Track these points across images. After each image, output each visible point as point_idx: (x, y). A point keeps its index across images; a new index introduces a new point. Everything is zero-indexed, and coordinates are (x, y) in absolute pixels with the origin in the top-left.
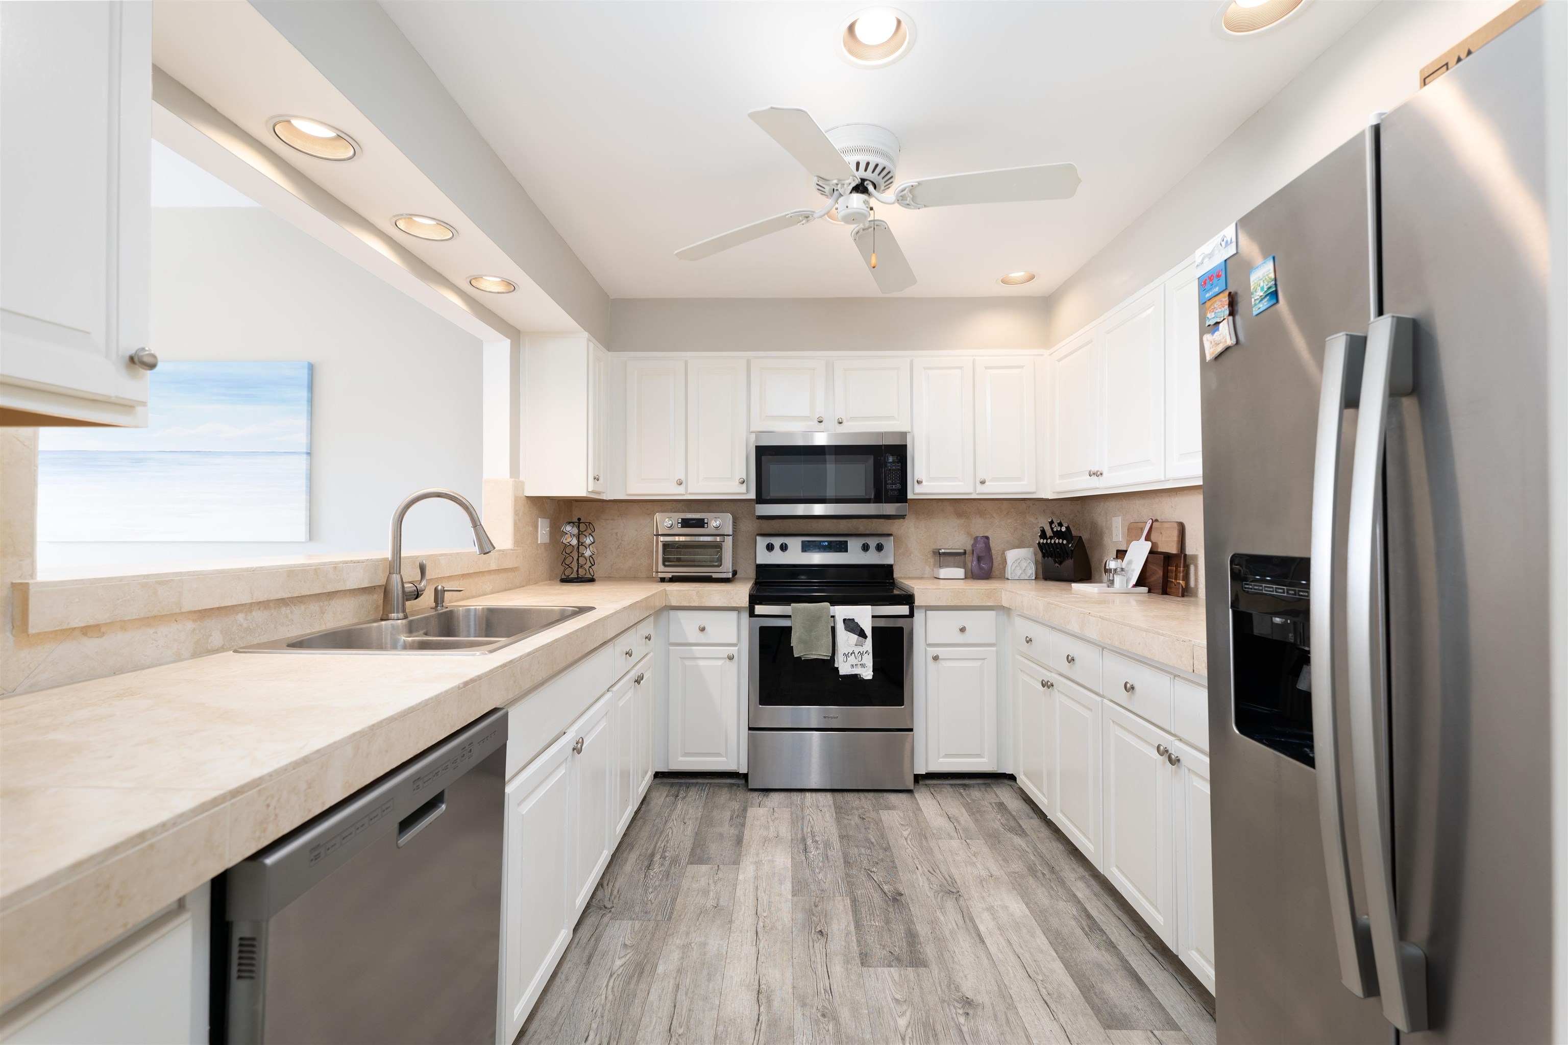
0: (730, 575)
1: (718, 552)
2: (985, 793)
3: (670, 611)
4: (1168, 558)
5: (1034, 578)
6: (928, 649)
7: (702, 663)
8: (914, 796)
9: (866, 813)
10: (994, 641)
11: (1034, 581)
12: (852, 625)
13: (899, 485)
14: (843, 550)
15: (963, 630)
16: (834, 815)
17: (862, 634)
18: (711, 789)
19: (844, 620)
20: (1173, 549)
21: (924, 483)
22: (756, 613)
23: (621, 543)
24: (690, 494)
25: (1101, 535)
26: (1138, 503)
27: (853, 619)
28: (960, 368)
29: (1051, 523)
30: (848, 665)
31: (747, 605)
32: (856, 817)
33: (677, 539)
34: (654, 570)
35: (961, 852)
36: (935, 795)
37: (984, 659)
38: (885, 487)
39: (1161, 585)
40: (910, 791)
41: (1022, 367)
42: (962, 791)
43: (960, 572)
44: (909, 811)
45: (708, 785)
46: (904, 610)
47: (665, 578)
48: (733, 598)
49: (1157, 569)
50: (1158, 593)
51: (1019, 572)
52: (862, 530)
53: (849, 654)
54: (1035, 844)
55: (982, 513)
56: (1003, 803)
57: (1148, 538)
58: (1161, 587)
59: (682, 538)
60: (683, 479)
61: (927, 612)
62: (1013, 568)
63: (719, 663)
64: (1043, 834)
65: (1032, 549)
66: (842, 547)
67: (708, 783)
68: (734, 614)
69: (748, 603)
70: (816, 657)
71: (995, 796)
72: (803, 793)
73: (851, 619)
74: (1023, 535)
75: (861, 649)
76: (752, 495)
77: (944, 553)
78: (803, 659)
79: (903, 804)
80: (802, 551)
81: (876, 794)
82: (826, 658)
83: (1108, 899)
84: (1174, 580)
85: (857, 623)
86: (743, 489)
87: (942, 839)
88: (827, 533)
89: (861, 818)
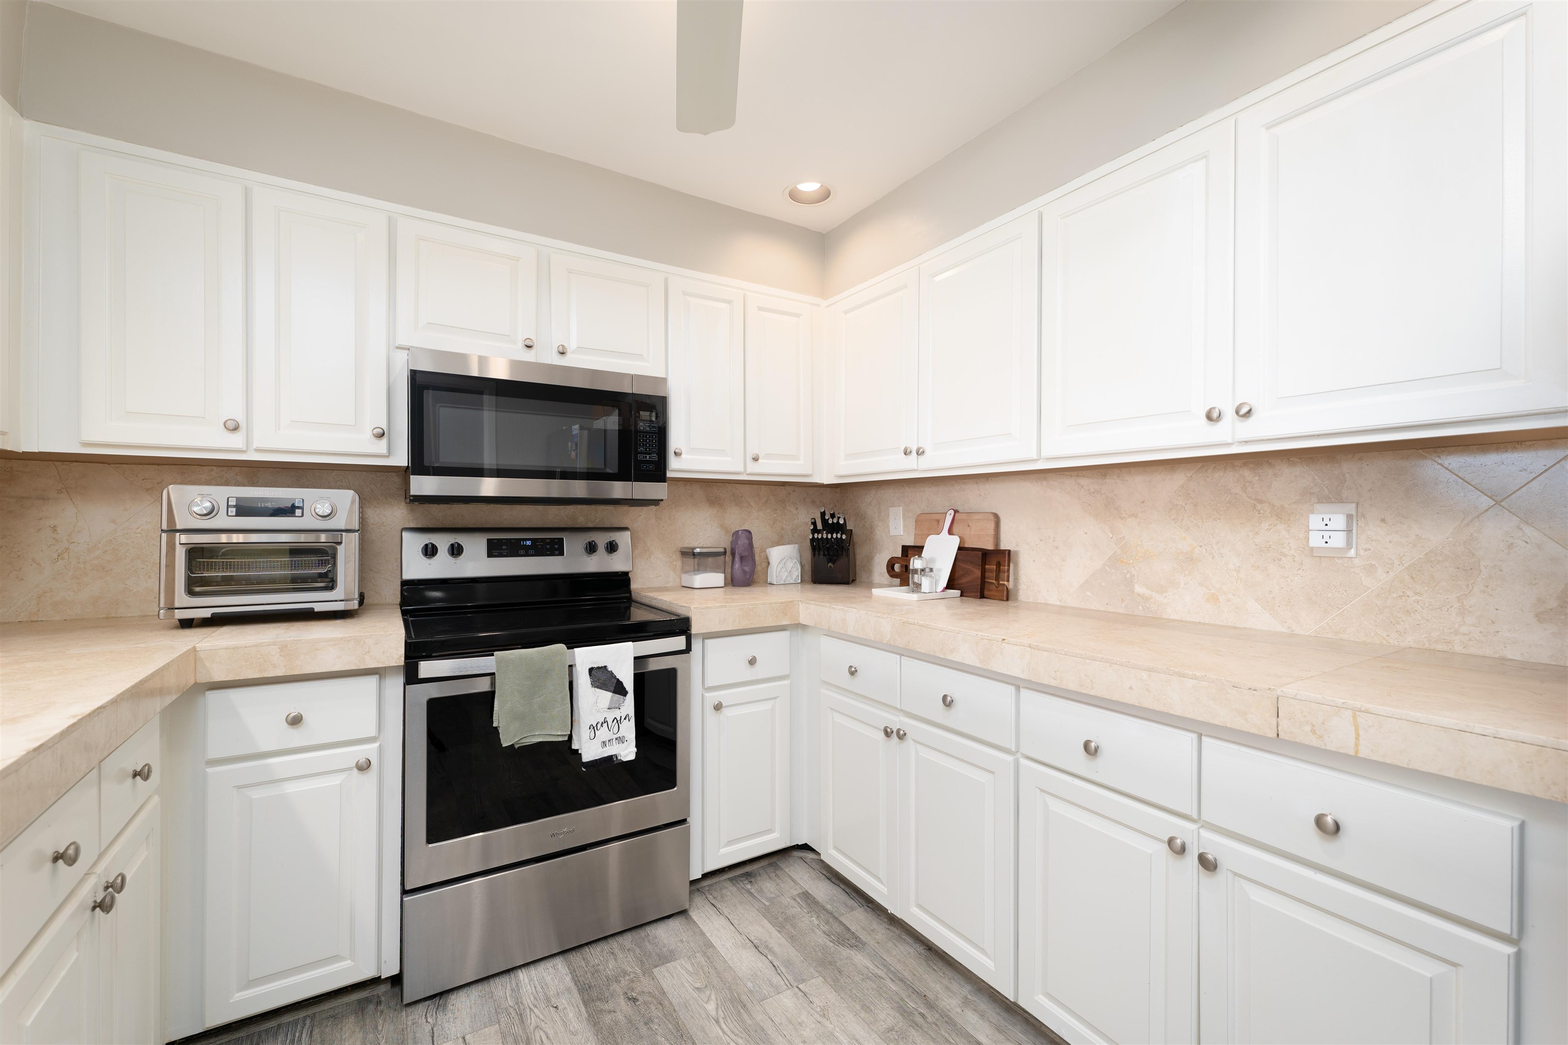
0: (354, 605)
1: (325, 563)
2: (778, 881)
3: (208, 693)
4: (985, 555)
5: (799, 581)
6: (706, 695)
7: (291, 788)
8: (691, 919)
9: (634, 985)
10: (787, 672)
11: (799, 586)
12: (603, 677)
13: (655, 455)
14: (557, 552)
15: (752, 662)
16: (583, 1009)
17: (619, 689)
18: (316, 1031)
19: (591, 670)
20: (990, 546)
21: (683, 456)
22: (422, 674)
23: (67, 549)
24: (258, 450)
25: (872, 528)
26: (928, 492)
27: (605, 667)
28: (729, 302)
29: (823, 514)
30: (597, 742)
31: (401, 661)
32: (622, 1001)
33: (224, 538)
34: (162, 605)
35: (803, 1017)
36: (718, 906)
37: (775, 698)
38: (636, 457)
39: (979, 587)
40: (683, 913)
41: (798, 316)
42: (749, 886)
43: (718, 579)
44: (697, 955)
45: (308, 1022)
46: (678, 642)
47: (193, 619)
48: (369, 652)
49: (971, 568)
50: (975, 597)
51: (785, 575)
52: (581, 521)
53: (599, 726)
54: (881, 957)
55: (738, 501)
56: (807, 892)
57: (950, 532)
58: (979, 590)
59: (238, 538)
60: (240, 418)
61: (707, 641)
62: (779, 569)
63: (336, 780)
64: (880, 934)
65: (797, 545)
66: (554, 548)
67: (305, 1017)
68: (371, 682)
69: (403, 659)
70: (541, 740)
71: (793, 884)
72: (512, 976)
73: (602, 667)
74: (783, 529)
75: (617, 714)
76: (401, 459)
77: (700, 553)
78: (516, 746)
79: (682, 941)
80: (488, 556)
81: (634, 933)
82: (560, 739)
83: (1014, 1030)
84: (994, 581)
85: (611, 673)
86: (381, 446)
87: (765, 998)
88: (527, 526)
89: (629, 999)
